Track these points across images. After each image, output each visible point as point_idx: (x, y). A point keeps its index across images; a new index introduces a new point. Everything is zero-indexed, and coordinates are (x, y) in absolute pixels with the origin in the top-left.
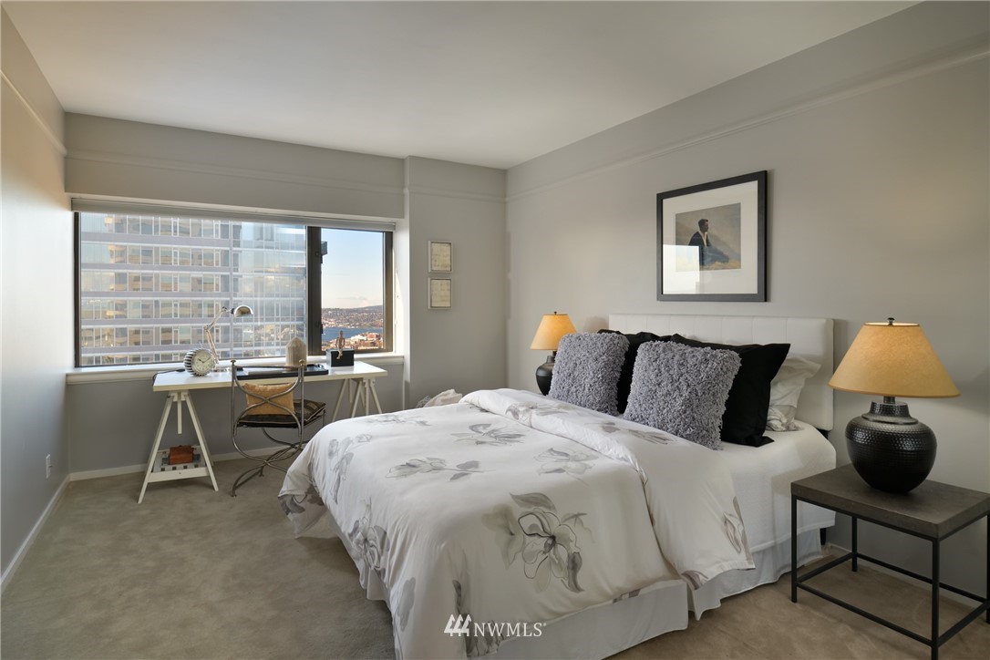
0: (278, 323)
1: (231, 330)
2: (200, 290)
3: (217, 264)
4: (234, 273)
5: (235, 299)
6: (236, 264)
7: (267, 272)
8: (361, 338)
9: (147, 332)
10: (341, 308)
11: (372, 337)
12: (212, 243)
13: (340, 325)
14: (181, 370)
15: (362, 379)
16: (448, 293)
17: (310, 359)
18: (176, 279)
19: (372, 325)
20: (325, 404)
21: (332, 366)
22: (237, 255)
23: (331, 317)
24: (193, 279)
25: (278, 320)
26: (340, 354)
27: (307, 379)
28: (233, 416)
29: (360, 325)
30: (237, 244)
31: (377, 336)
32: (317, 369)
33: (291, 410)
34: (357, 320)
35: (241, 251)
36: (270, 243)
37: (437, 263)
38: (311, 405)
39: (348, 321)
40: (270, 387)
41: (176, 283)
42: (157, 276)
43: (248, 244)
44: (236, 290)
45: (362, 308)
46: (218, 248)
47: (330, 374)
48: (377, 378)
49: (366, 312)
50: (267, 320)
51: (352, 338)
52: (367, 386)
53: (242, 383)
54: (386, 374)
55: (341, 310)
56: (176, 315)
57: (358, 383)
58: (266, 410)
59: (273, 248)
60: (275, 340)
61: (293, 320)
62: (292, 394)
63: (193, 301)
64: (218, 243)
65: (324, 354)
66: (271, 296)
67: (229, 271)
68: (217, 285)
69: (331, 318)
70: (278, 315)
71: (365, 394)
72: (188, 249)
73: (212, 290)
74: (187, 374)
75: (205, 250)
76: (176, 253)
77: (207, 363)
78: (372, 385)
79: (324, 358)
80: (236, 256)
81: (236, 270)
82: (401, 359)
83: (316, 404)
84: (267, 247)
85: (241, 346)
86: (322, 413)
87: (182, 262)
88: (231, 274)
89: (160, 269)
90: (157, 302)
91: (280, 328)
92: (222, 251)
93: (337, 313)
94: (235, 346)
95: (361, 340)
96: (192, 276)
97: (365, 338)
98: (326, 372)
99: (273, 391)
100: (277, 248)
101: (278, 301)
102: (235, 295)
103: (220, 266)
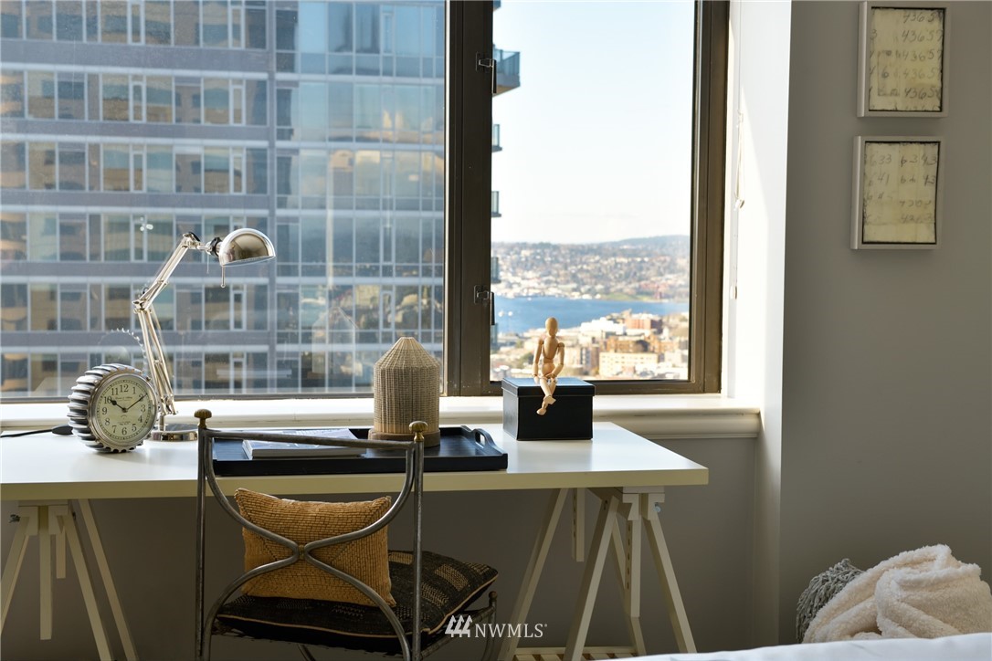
0: (388, 281)
1: (271, 296)
2: (198, 190)
3: (238, 118)
4: (280, 144)
5: (280, 212)
6: (284, 118)
7: (361, 139)
8: (611, 327)
9: (73, 296)
10: (554, 241)
11: (638, 325)
12: (224, 62)
13: (552, 291)
14: (64, 431)
15: (618, 491)
16: (930, 190)
17: (451, 407)
18: (138, 158)
19: (640, 292)
20: (493, 573)
21: (521, 437)
22: (289, 92)
23: (527, 265)
24: (181, 157)
25: (387, 272)
26: (548, 398)
27: (435, 482)
28: (200, 598)
29: (606, 291)
30: (287, 64)
31: (654, 324)
32: (471, 448)
33: (380, 592)
34: (599, 276)
35: (296, 84)
36: (367, 60)
37: (890, 83)
38: (446, 573)
39: (574, 277)
40: (316, 507)
41: (139, 171)
42: (95, 148)
43: (314, 64)
44: (285, 188)
45: (614, 244)
46: (238, 75)
47: (513, 467)
48: (669, 490)
49: (624, 253)
50: (364, 272)
51: (585, 326)
52: (634, 515)
53: (230, 486)
54: (705, 481)
55: (556, 247)
56: (139, 254)
57: (606, 504)
58: (304, 586)
59: (375, 72)
60: (381, 329)
61: (427, 272)
62: (383, 536)
63: (179, 218)
64: (242, 63)
65: (495, 389)
66: (374, 205)
67: (267, 137)
68: (238, 174)
69: (527, 268)
70: (387, 258)
71: (628, 543)
72: (167, 79)
73: (224, 187)
74: (77, 446)
75: (208, 80)
76: (137, 90)
77: (136, 413)
78: (653, 515)
79: (494, 404)
80: (284, 96)
81: (286, 134)
82: (749, 422)
83: (463, 568)
84: (361, 71)
85: (294, 340)
86: (485, 598)
87: (153, 115)
88: (272, 146)
89: (103, 131)
90: (95, 219)
91: (393, 294)
92: (249, 82)
93: (543, 256)
94: (282, 339)
95: (608, 335)
96: (177, 150)
97: (618, 329)
98: (500, 462)
99: (323, 522)
100: (388, 73)
101: (389, 220)
102: (282, 204)
103: (244, 123)
